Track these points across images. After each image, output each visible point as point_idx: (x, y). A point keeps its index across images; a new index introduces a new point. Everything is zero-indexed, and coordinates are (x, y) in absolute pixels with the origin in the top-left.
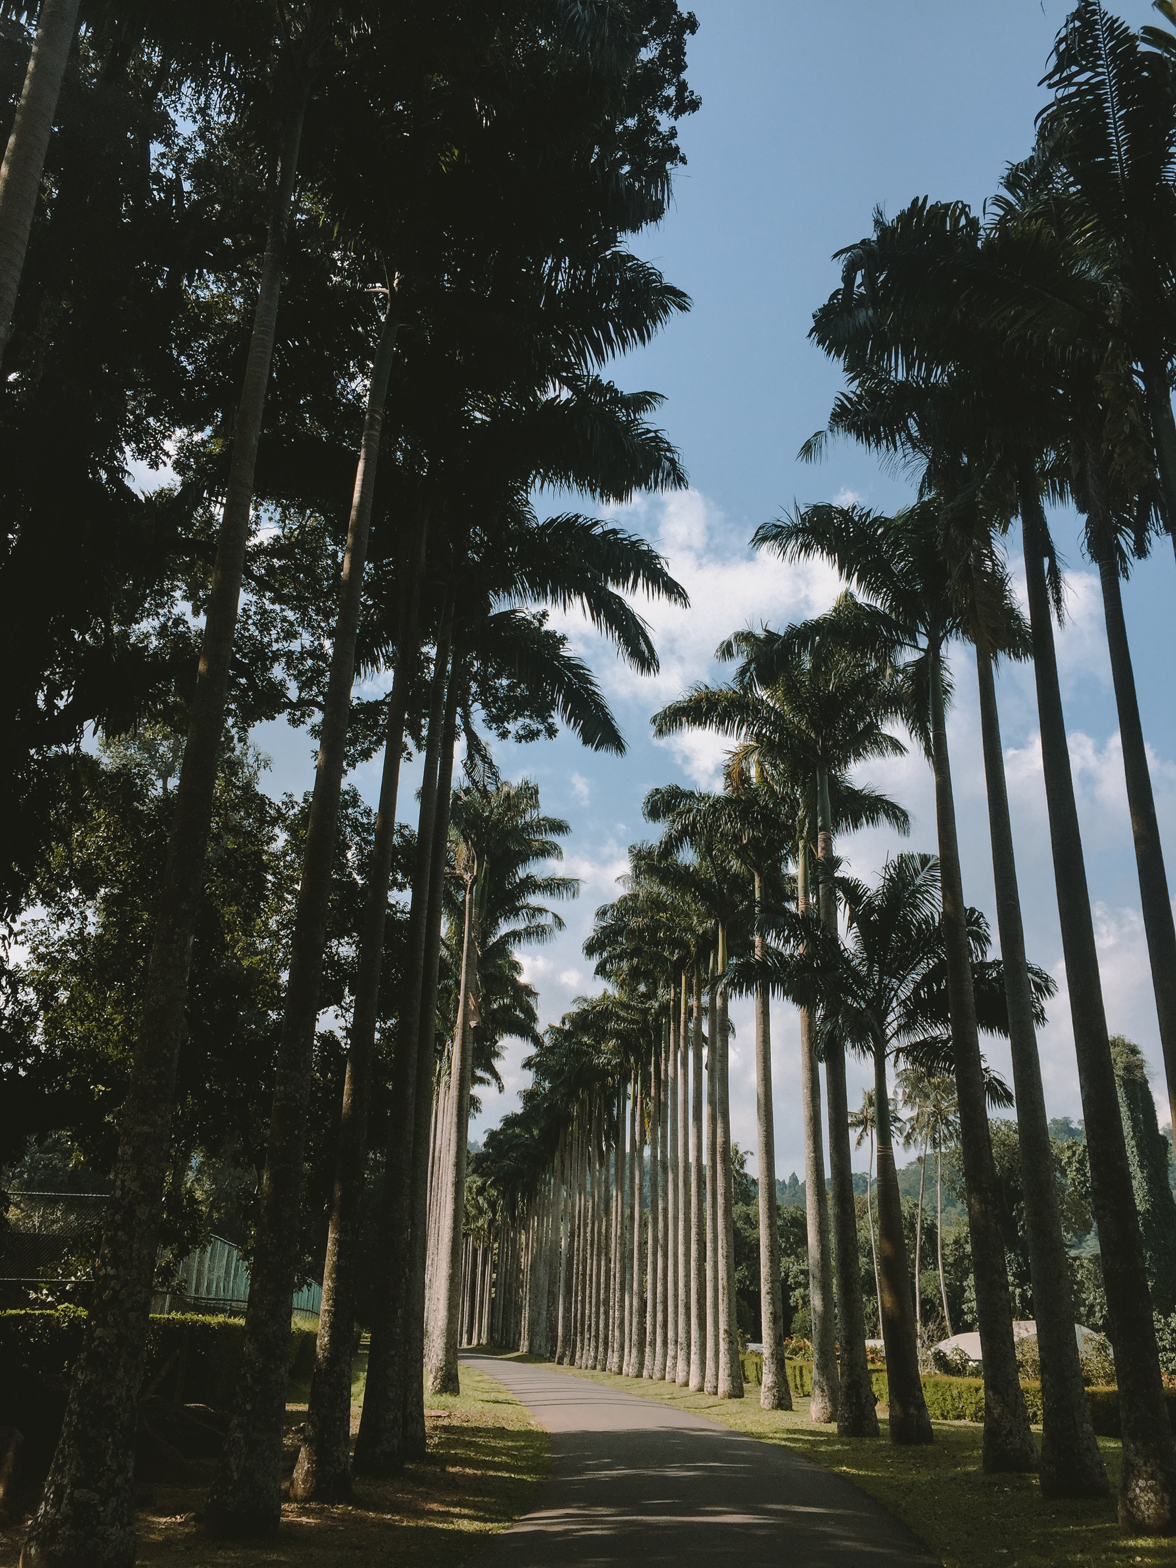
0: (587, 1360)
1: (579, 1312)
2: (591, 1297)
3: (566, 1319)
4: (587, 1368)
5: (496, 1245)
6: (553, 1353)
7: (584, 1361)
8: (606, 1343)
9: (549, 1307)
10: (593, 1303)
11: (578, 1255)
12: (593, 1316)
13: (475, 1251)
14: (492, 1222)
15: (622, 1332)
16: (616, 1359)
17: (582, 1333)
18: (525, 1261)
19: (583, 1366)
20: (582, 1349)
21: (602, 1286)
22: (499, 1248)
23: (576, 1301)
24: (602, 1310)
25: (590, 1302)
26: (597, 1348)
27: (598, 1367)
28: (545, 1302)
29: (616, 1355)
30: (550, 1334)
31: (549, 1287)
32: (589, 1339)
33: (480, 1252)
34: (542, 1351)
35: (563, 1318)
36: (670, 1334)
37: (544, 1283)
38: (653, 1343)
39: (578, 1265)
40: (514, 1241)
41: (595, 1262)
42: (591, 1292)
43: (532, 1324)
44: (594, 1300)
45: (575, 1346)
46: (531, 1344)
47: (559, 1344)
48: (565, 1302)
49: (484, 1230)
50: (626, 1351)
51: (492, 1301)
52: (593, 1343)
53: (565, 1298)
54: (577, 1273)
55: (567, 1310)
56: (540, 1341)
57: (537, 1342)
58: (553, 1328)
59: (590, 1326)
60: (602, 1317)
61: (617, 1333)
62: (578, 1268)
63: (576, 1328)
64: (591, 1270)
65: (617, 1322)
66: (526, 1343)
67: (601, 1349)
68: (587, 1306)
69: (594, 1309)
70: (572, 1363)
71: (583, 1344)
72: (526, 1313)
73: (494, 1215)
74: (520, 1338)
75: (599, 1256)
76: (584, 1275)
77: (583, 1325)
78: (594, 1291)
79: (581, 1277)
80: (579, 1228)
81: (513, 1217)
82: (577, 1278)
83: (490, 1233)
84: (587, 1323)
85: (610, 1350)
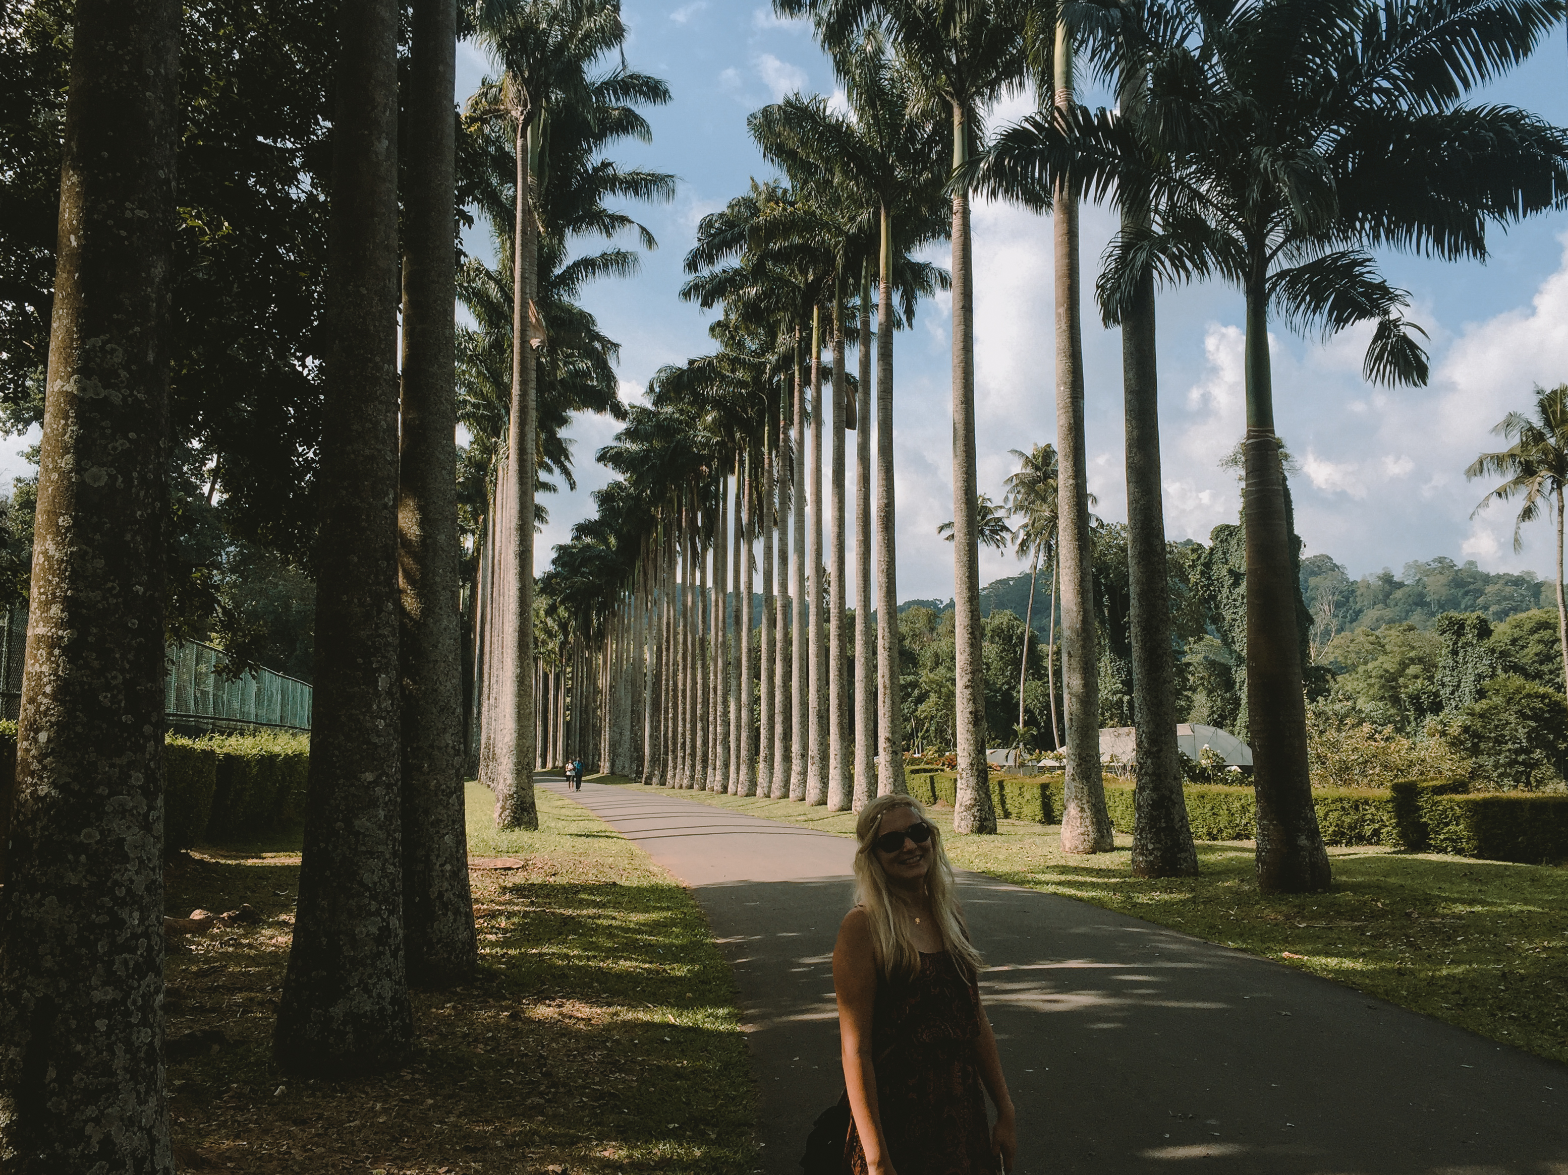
0: (682, 779)
1: (670, 729)
2: (684, 713)
3: (654, 738)
4: (681, 787)
5: (569, 670)
6: (639, 774)
7: (677, 780)
8: (705, 761)
9: (632, 726)
10: (688, 720)
11: (667, 670)
12: (688, 733)
13: (546, 676)
14: (563, 644)
15: (727, 749)
16: (719, 777)
17: (674, 751)
18: (603, 682)
19: (677, 786)
20: (675, 768)
21: (699, 700)
22: (572, 672)
23: (666, 719)
24: (699, 725)
25: (684, 720)
26: (693, 767)
27: (696, 786)
28: (629, 722)
29: (719, 773)
30: (635, 754)
31: (632, 706)
32: (684, 758)
33: (551, 677)
34: (626, 771)
35: (651, 736)
36: (796, 747)
37: (626, 703)
38: (770, 759)
39: (667, 680)
40: (589, 661)
41: (689, 676)
42: (684, 709)
43: (614, 746)
44: (688, 716)
45: (666, 765)
46: (613, 765)
47: (646, 764)
48: (652, 721)
49: (554, 653)
50: (732, 768)
51: (568, 725)
52: (688, 762)
53: (652, 717)
54: (667, 689)
55: (655, 728)
56: (623, 762)
57: (619, 763)
58: (639, 748)
59: (684, 743)
60: (700, 733)
61: (719, 749)
62: (667, 684)
63: (666, 747)
64: (684, 685)
65: (720, 738)
66: (608, 764)
67: (699, 767)
68: (680, 723)
69: (688, 726)
70: (663, 783)
71: (675, 763)
72: (606, 735)
73: (566, 635)
74: (599, 760)
75: (694, 668)
76: (675, 689)
77: (675, 744)
78: (688, 707)
79: (671, 693)
80: (668, 641)
81: (587, 637)
82: (667, 693)
83: (561, 656)
84: (680, 740)
85: (710, 770)
